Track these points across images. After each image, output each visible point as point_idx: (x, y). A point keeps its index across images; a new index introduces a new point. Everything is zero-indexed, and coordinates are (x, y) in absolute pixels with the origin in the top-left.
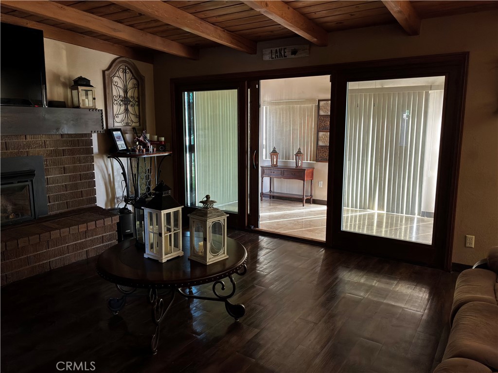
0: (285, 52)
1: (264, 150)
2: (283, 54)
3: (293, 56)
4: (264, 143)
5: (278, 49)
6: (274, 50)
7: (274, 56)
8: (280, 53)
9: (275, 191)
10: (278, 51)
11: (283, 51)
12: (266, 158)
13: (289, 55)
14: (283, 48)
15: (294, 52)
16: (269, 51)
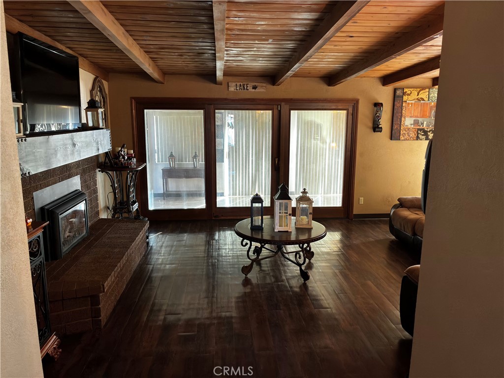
0: (247, 87)
1: (156, 154)
2: (246, 88)
3: (254, 90)
4: (156, 148)
5: (242, 84)
6: (238, 84)
7: (238, 88)
8: (244, 87)
9: (170, 190)
10: (242, 85)
11: (246, 86)
12: (159, 161)
13: (251, 90)
14: (246, 83)
15: (255, 88)
16: (234, 84)
